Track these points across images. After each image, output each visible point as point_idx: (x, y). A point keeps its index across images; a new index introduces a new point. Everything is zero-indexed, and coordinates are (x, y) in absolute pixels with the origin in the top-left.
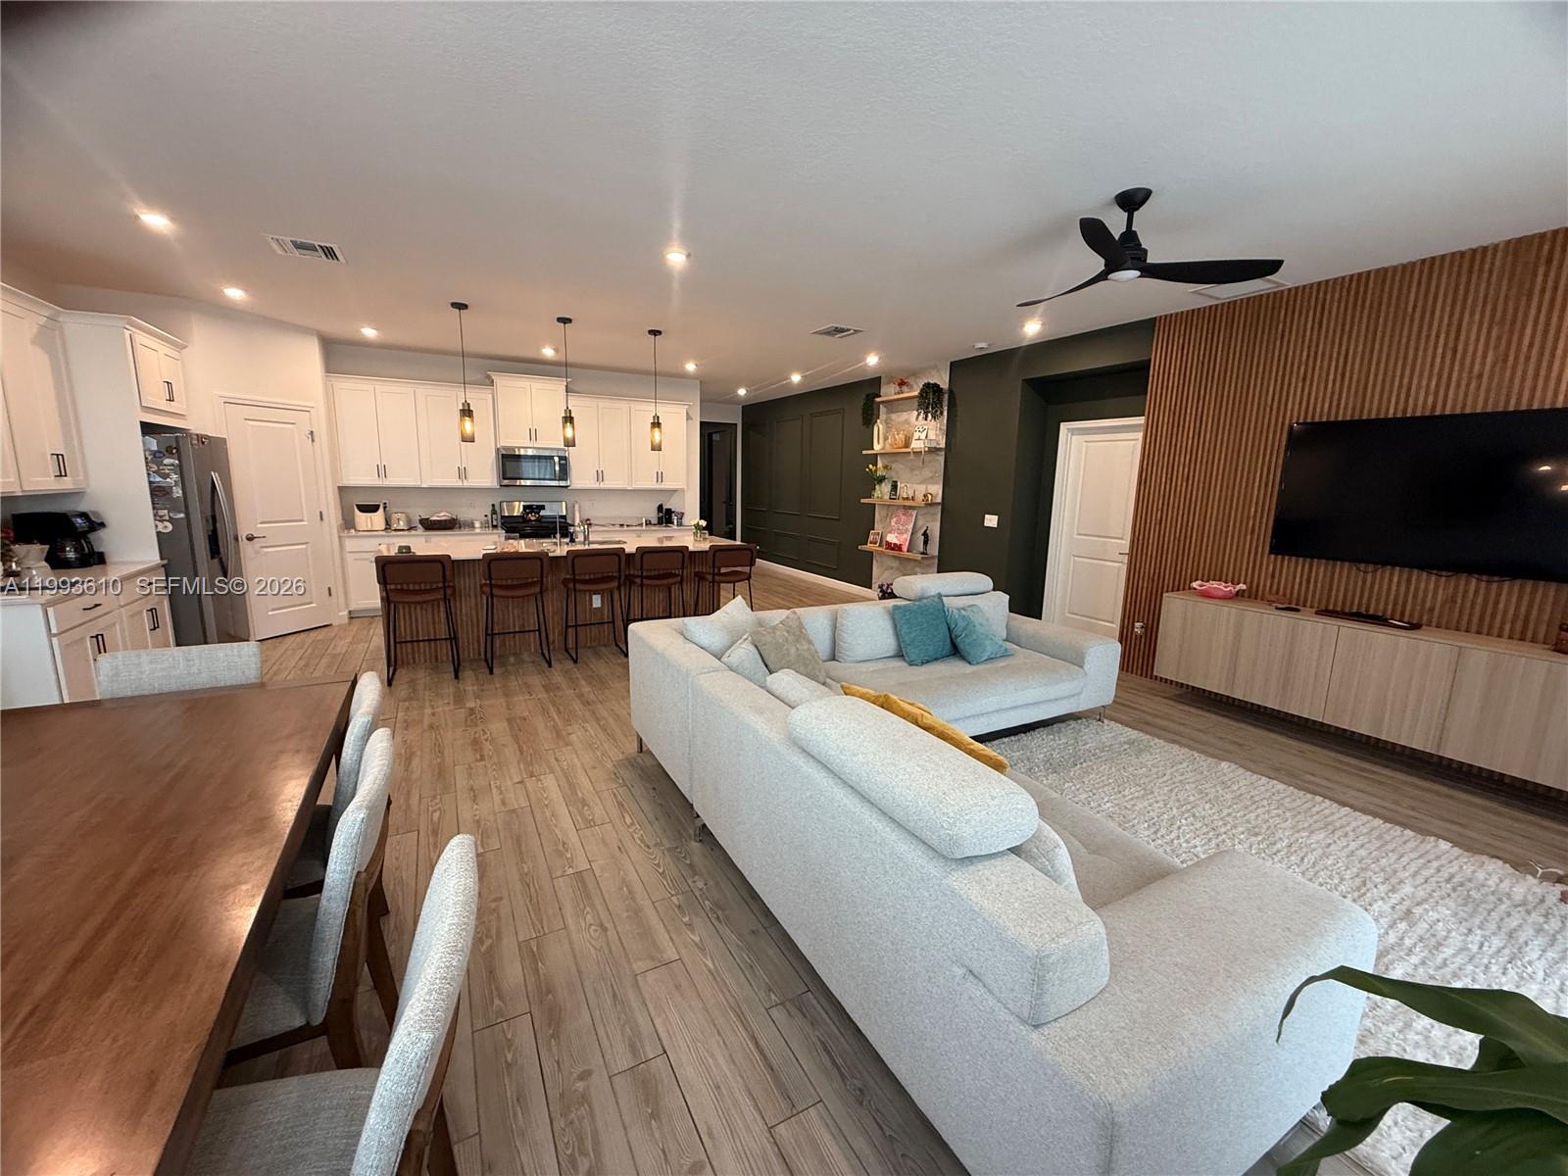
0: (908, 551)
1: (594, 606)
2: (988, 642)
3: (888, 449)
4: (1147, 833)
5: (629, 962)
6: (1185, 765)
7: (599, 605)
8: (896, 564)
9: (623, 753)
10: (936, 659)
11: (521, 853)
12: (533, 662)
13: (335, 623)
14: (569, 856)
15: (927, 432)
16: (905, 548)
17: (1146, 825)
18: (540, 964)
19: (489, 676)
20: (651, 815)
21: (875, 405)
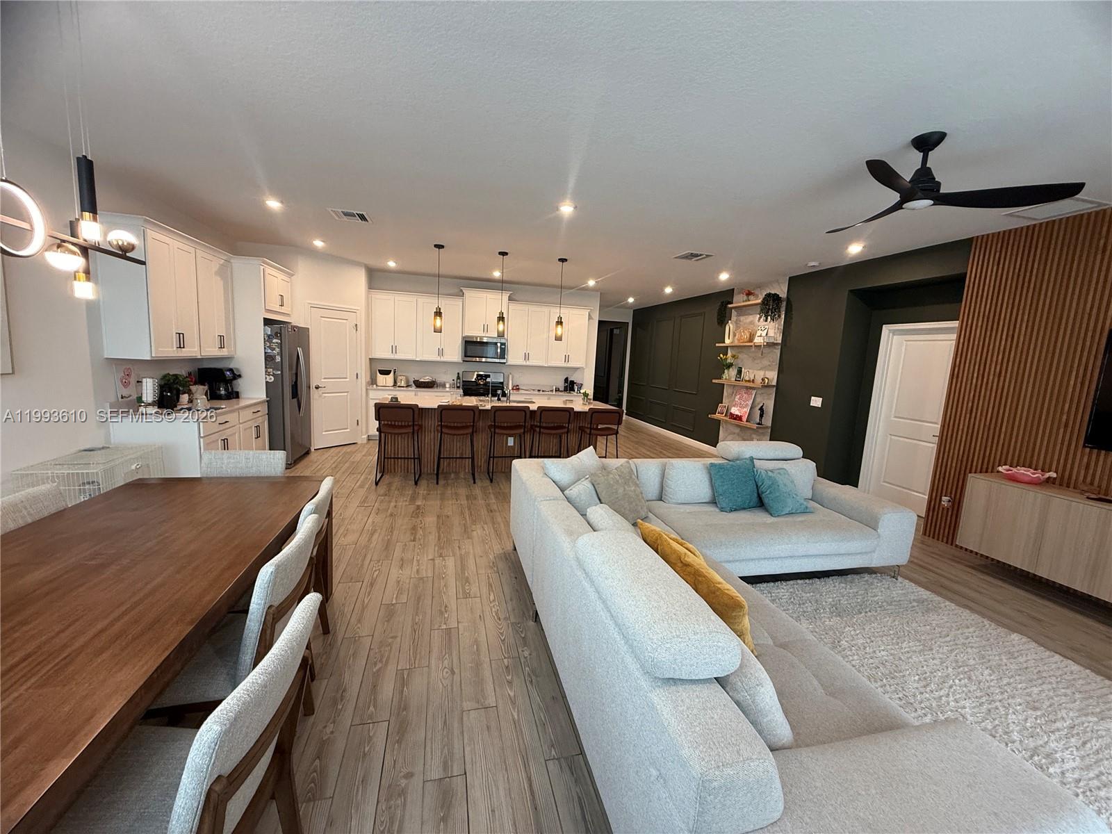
0: (747, 421)
1: (509, 445)
2: (789, 501)
3: (736, 343)
4: (916, 685)
5: (461, 700)
6: (971, 630)
7: (512, 444)
8: (737, 430)
9: (503, 549)
10: (744, 509)
11: (418, 608)
12: (465, 479)
13: (359, 442)
14: (446, 616)
15: (768, 330)
16: (744, 419)
17: (917, 678)
18: (405, 688)
19: (436, 486)
20: (508, 598)
21: (728, 311)
